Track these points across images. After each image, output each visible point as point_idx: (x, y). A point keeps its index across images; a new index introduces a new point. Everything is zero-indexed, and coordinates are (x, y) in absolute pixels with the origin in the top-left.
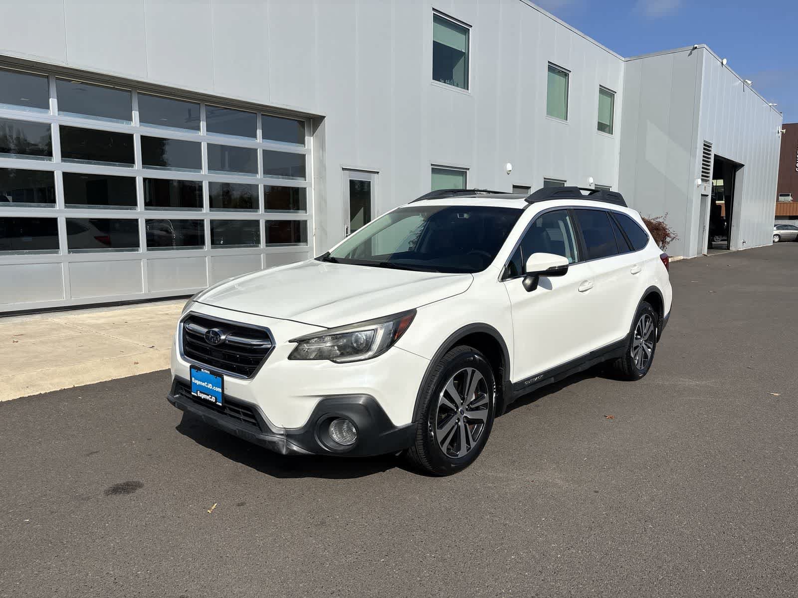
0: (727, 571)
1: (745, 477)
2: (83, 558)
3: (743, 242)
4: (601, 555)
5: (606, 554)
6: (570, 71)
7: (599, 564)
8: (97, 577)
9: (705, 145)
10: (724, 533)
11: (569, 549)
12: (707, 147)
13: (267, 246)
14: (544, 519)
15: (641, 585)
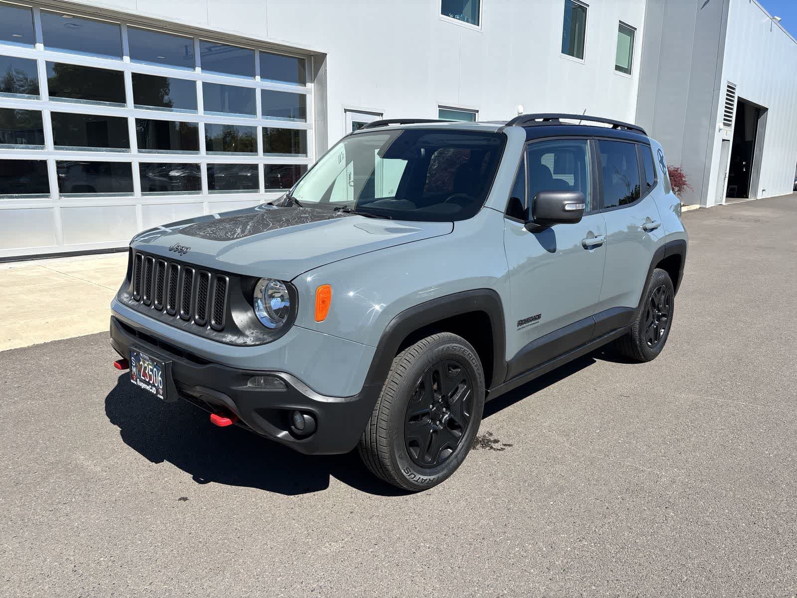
0: (760, 571)
1: (776, 455)
2: (43, 541)
3: (763, 190)
4: (617, 549)
5: (623, 548)
6: (588, 6)
7: (614, 560)
8: (55, 564)
9: (729, 86)
10: (755, 524)
11: (580, 540)
12: (731, 89)
13: (266, 191)
14: (551, 503)
15: (662, 588)
